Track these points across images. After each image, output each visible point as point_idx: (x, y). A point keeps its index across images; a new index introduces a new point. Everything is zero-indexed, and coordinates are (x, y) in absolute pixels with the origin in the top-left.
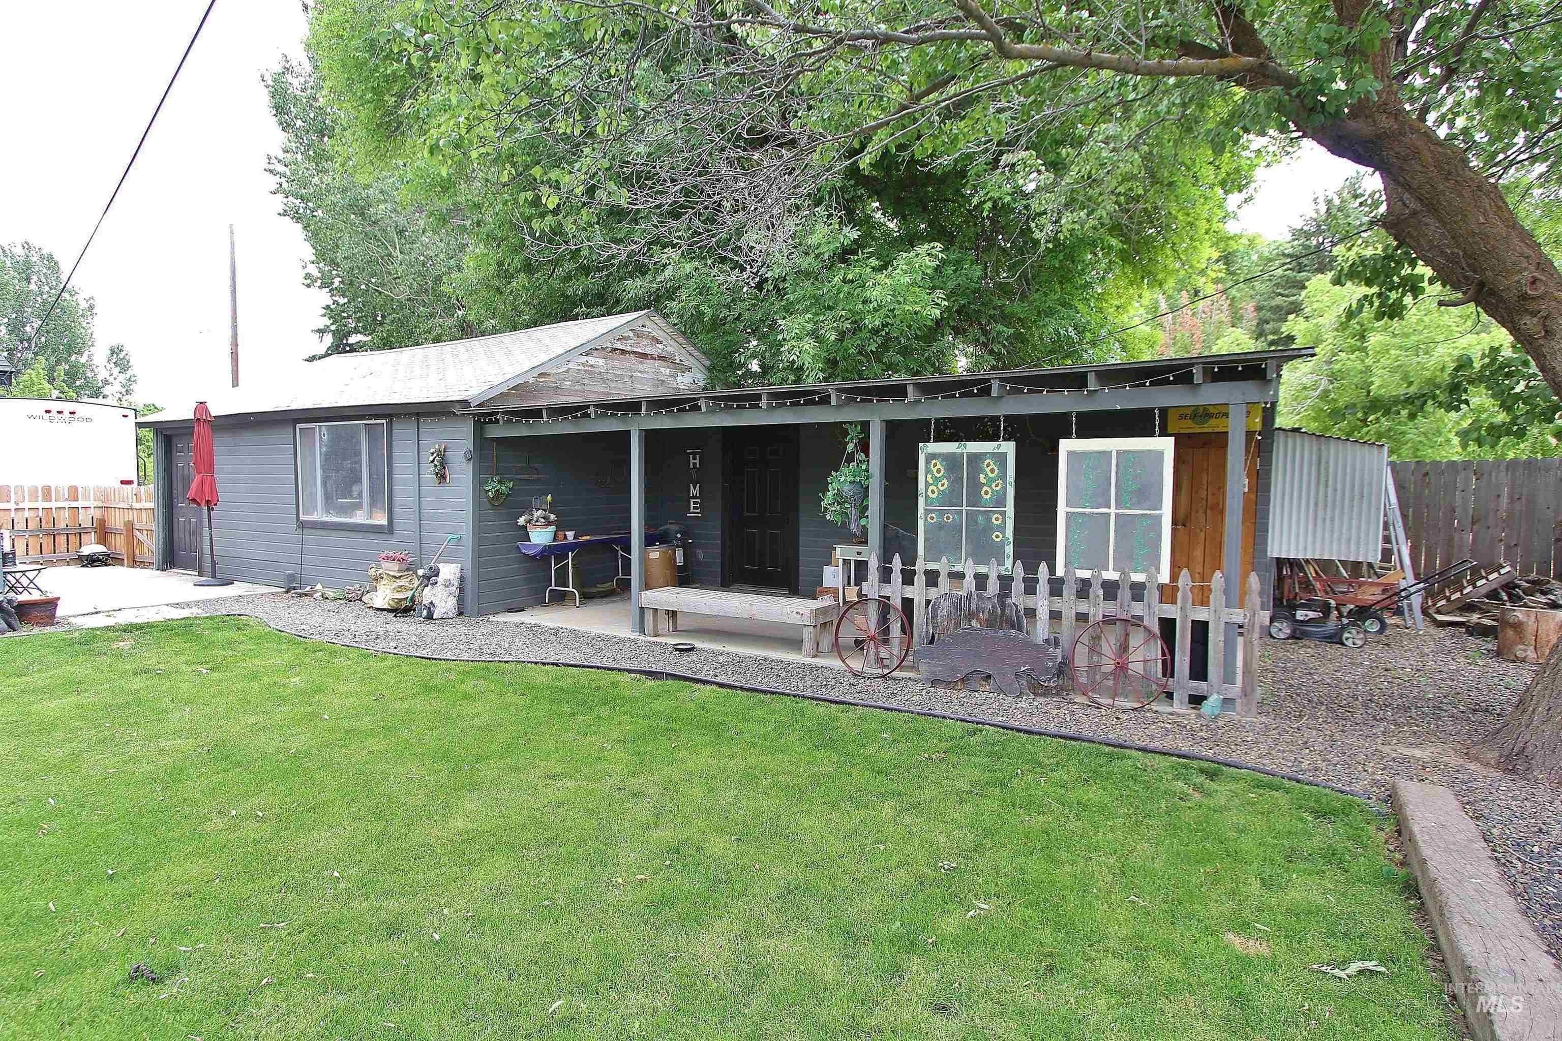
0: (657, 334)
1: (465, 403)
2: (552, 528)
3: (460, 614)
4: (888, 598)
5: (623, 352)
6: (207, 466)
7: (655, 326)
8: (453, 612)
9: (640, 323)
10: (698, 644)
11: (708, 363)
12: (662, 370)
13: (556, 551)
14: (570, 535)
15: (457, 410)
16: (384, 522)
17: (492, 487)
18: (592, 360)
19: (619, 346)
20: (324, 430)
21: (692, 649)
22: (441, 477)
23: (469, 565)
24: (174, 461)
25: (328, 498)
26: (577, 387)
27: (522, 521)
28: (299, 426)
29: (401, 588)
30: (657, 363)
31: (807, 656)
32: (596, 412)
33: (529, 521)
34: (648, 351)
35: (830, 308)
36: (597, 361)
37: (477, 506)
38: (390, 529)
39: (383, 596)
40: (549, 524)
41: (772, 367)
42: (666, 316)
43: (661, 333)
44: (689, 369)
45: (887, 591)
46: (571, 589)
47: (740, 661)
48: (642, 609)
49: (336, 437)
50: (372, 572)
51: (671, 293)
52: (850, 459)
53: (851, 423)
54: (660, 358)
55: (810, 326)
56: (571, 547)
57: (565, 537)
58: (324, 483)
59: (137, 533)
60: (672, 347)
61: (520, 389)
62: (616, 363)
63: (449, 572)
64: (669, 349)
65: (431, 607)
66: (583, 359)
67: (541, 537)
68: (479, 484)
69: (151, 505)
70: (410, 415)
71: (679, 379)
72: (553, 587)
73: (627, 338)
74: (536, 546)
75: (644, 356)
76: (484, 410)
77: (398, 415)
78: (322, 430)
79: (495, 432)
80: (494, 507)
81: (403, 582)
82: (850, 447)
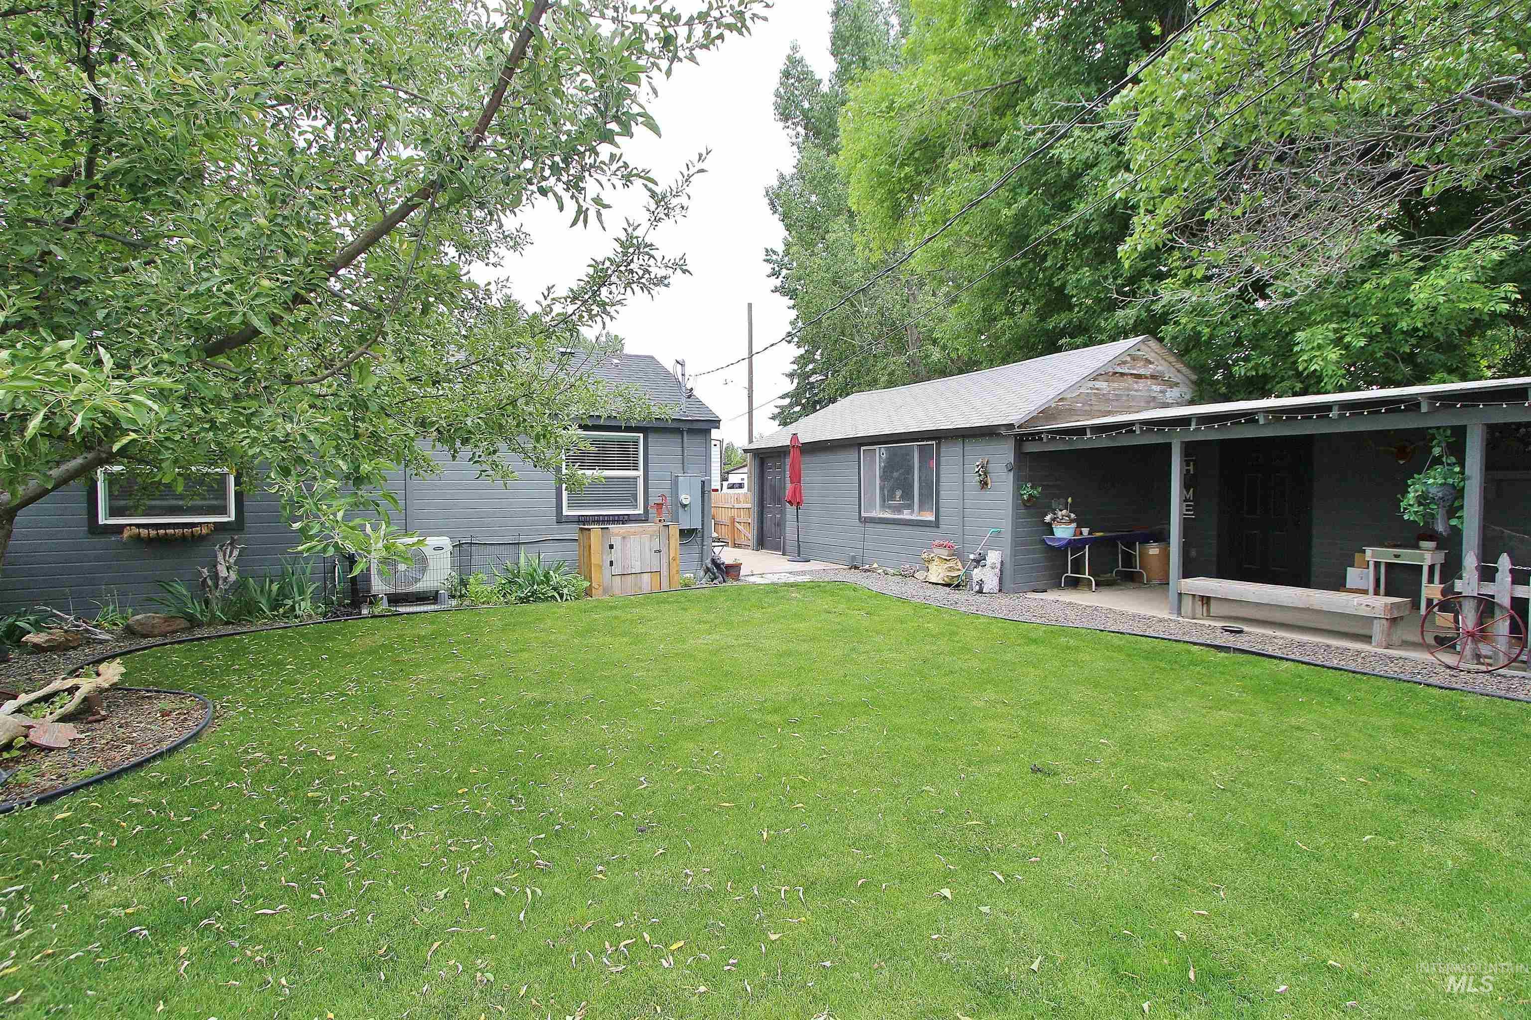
0: (1151, 356)
1: (1010, 426)
2: (1074, 525)
3: (1000, 591)
4: (1493, 597)
5: (1122, 374)
6: (796, 478)
7: (1150, 348)
8: (996, 590)
9: (1136, 348)
10: (1246, 629)
11: (1194, 377)
12: (1154, 387)
13: (1075, 545)
14: (1085, 531)
15: (1003, 432)
16: (932, 518)
17: (1026, 492)
18: (1098, 384)
19: (1119, 370)
20: (883, 450)
21: (1241, 632)
22: (984, 484)
23: (1008, 552)
24: (766, 474)
25: (883, 500)
26: (1087, 408)
27: (1048, 518)
28: (863, 448)
29: (951, 569)
30: (1149, 382)
31: (1379, 646)
32: (1141, 429)
33: (1054, 519)
34: (1142, 371)
35: (1356, 316)
36: (1102, 385)
37: (1015, 507)
38: (936, 524)
39: (937, 572)
40: (1071, 521)
41: (1274, 377)
42: (1161, 340)
43: (1153, 354)
44: (1177, 384)
45: (1488, 589)
46: (1087, 576)
47: (1301, 645)
48: (1180, 594)
49: (892, 455)
50: (925, 556)
51: (1164, 318)
52: (1438, 461)
53: (1438, 428)
54: (1153, 377)
55: (1331, 335)
56: (1084, 541)
57: (1081, 533)
58: (882, 489)
59: (737, 525)
60: (1160, 366)
61: (1046, 413)
62: (1116, 385)
63: (994, 557)
64: (1159, 368)
65: (981, 583)
66: (1091, 384)
67: (1064, 532)
68: (1018, 487)
69: (749, 506)
70: (957, 437)
71: (1168, 394)
72: (1069, 574)
73: (1124, 363)
74: (1059, 539)
75: (1139, 376)
76: (1023, 431)
77: (946, 438)
78: (881, 453)
79: (1031, 448)
80: (1027, 507)
81: (951, 564)
82: (1437, 451)
